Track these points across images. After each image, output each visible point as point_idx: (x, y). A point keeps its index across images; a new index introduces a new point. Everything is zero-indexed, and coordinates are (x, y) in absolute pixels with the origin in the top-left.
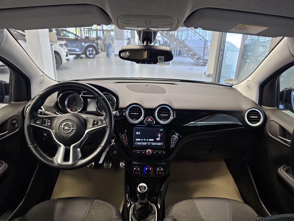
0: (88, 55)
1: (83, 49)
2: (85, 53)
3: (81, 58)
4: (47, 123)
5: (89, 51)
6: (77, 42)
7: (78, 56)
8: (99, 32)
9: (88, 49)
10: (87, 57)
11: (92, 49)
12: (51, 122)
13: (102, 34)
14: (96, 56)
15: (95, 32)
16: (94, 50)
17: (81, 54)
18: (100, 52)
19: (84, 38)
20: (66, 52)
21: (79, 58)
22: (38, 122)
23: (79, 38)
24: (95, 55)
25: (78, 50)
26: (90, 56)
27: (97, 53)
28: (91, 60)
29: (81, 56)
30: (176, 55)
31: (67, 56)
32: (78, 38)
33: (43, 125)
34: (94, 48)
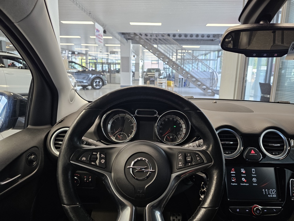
0: (95, 86)
1: (90, 81)
2: (92, 84)
3: (87, 89)
4: (100, 160)
5: (96, 82)
6: (84, 74)
7: (84, 87)
8: (104, 65)
9: (95, 81)
10: (93, 88)
11: (99, 80)
12: (105, 159)
13: (107, 68)
14: (103, 87)
15: (101, 65)
16: (100, 81)
17: (87, 86)
18: (107, 84)
19: (91, 70)
20: (74, 83)
21: (85, 89)
22: (84, 159)
23: (87, 70)
24: (101, 86)
25: (85, 81)
26: (97, 87)
27: (104, 84)
28: (98, 91)
29: (87, 87)
30: (182, 86)
31: (75, 86)
32: (85, 70)
33: (92, 163)
34: (101, 80)
